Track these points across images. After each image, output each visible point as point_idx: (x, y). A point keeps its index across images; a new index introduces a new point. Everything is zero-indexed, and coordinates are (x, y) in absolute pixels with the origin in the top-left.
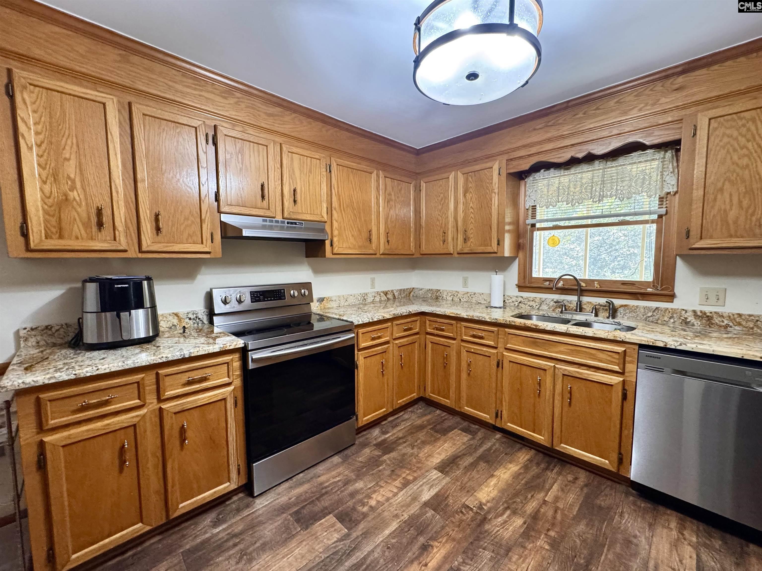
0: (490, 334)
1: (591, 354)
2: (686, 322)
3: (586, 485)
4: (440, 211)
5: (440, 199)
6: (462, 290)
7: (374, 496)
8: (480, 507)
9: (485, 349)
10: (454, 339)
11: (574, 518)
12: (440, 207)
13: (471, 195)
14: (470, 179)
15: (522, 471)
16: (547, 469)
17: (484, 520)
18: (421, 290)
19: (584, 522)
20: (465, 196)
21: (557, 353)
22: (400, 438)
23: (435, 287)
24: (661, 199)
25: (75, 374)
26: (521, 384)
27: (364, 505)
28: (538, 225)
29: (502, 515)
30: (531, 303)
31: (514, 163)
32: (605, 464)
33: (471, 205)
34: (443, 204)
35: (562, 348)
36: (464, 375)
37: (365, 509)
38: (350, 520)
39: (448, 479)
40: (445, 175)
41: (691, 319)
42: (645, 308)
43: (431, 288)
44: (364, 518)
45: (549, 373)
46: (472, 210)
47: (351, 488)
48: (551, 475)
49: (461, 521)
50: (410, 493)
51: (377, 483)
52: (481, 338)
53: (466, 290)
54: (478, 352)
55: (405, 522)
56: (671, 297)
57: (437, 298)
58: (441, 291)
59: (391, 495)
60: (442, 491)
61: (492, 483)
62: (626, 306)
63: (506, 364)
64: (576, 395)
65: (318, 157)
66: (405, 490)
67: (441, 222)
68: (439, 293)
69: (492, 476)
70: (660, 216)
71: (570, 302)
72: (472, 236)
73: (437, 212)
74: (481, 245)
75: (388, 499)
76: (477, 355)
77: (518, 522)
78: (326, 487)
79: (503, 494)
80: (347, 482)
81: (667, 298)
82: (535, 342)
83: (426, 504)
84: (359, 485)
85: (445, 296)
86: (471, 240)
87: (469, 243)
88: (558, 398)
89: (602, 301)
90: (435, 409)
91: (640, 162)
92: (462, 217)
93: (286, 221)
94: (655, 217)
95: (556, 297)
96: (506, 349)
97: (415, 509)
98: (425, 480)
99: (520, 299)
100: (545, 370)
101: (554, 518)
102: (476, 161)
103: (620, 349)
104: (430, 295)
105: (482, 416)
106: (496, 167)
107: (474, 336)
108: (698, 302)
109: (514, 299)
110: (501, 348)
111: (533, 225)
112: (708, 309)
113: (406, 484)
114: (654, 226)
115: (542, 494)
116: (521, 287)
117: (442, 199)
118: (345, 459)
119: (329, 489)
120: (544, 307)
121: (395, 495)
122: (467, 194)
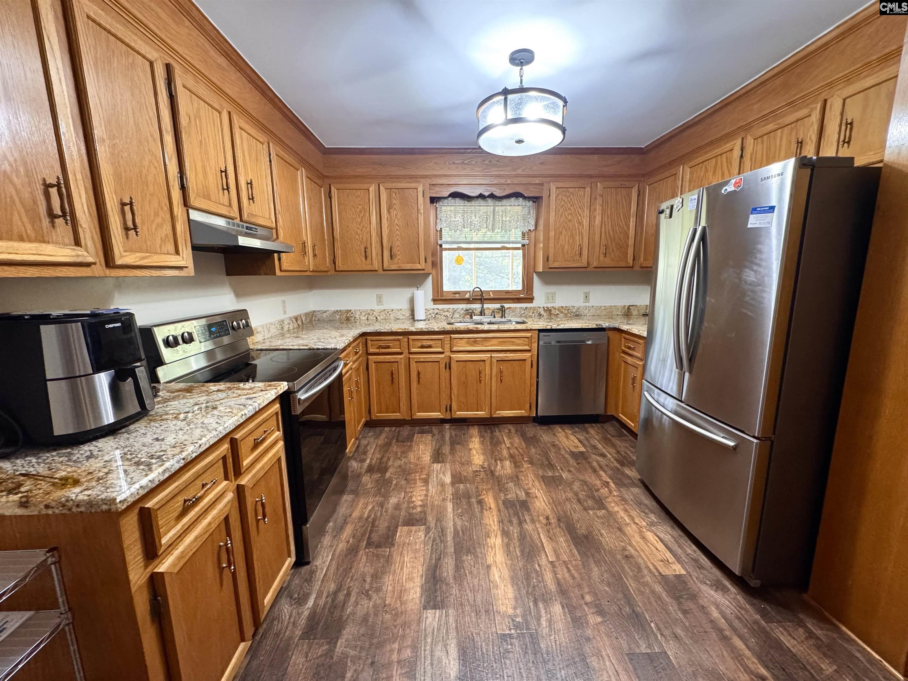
0: (437, 342)
1: (513, 342)
2: (540, 315)
3: (517, 431)
4: (360, 224)
5: (358, 210)
6: (378, 308)
7: (414, 499)
8: (483, 467)
9: (434, 356)
10: (401, 353)
11: (527, 448)
12: (359, 220)
13: (395, 212)
14: (394, 195)
15: (482, 439)
16: (492, 432)
17: (492, 473)
18: (325, 312)
19: (532, 447)
20: (389, 212)
21: (491, 346)
22: (381, 459)
23: (344, 308)
24: (523, 234)
25: (184, 459)
26: (466, 378)
27: (414, 508)
28: (444, 246)
29: (497, 465)
30: (446, 314)
31: (437, 189)
32: (522, 413)
33: (396, 222)
34: (362, 217)
35: (494, 341)
36: (414, 385)
37: (419, 509)
38: (418, 521)
39: (448, 465)
40: (365, 186)
41: (542, 312)
42: (520, 308)
43: (339, 309)
44: (425, 514)
45: (488, 363)
46: (397, 227)
47: (390, 506)
48: (497, 433)
49: (482, 479)
50: (435, 483)
51: (405, 492)
52: (430, 347)
53: (381, 308)
54: (428, 360)
55: (453, 499)
56: (531, 300)
57: (348, 319)
58: (353, 311)
59: (425, 492)
60: (454, 472)
61: (475, 453)
62: (510, 308)
63: (454, 365)
64: (505, 373)
65: (262, 140)
66: (430, 485)
67: (361, 236)
68: (350, 313)
69: (470, 449)
70: (523, 245)
71: (476, 309)
72: (399, 253)
73: (355, 225)
74: (408, 263)
75: (426, 495)
76: (426, 364)
77: (507, 463)
78: (369, 517)
79: (486, 455)
80: (382, 505)
81: (529, 300)
82: (475, 342)
83: (453, 484)
84: (393, 500)
85: (357, 316)
86: (398, 257)
87: (396, 260)
88: (494, 379)
89: (498, 306)
90: (382, 428)
91: (515, 205)
92: (387, 233)
93: (245, 225)
94: (520, 245)
95: (464, 306)
96: (451, 352)
97: (450, 490)
98: (435, 473)
99: (436, 311)
100: (484, 361)
101: (519, 452)
102: (399, 178)
103: (529, 335)
104: (338, 317)
105: (433, 415)
106: (420, 189)
107: (422, 347)
108: (544, 301)
109: (431, 312)
110: (447, 352)
111: (441, 246)
112: (550, 305)
113: (426, 482)
114: (520, 252)
115: (504, 446)
116: (435, 301)
117: (360, 212)
118: (356, 492)
119: (373, 516)
120: (457, 315)
121: (427, 490)
122: (392, 211)
